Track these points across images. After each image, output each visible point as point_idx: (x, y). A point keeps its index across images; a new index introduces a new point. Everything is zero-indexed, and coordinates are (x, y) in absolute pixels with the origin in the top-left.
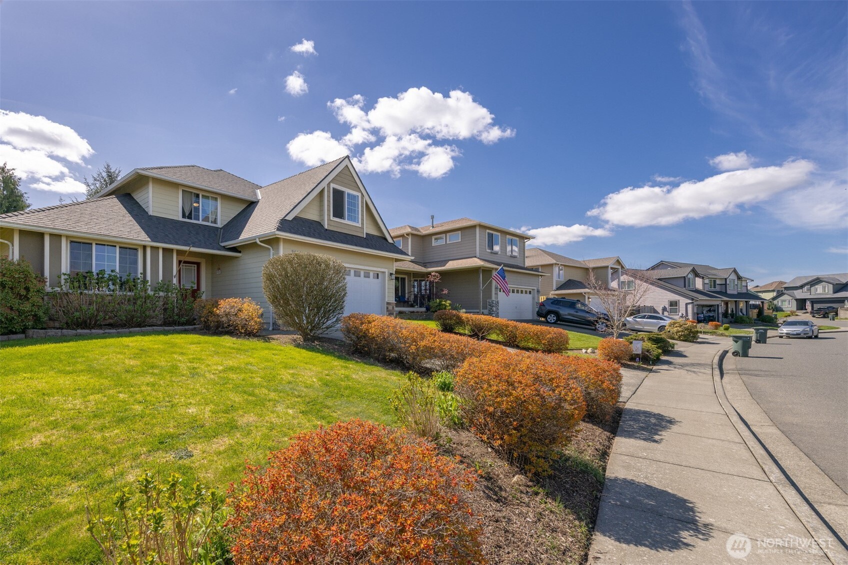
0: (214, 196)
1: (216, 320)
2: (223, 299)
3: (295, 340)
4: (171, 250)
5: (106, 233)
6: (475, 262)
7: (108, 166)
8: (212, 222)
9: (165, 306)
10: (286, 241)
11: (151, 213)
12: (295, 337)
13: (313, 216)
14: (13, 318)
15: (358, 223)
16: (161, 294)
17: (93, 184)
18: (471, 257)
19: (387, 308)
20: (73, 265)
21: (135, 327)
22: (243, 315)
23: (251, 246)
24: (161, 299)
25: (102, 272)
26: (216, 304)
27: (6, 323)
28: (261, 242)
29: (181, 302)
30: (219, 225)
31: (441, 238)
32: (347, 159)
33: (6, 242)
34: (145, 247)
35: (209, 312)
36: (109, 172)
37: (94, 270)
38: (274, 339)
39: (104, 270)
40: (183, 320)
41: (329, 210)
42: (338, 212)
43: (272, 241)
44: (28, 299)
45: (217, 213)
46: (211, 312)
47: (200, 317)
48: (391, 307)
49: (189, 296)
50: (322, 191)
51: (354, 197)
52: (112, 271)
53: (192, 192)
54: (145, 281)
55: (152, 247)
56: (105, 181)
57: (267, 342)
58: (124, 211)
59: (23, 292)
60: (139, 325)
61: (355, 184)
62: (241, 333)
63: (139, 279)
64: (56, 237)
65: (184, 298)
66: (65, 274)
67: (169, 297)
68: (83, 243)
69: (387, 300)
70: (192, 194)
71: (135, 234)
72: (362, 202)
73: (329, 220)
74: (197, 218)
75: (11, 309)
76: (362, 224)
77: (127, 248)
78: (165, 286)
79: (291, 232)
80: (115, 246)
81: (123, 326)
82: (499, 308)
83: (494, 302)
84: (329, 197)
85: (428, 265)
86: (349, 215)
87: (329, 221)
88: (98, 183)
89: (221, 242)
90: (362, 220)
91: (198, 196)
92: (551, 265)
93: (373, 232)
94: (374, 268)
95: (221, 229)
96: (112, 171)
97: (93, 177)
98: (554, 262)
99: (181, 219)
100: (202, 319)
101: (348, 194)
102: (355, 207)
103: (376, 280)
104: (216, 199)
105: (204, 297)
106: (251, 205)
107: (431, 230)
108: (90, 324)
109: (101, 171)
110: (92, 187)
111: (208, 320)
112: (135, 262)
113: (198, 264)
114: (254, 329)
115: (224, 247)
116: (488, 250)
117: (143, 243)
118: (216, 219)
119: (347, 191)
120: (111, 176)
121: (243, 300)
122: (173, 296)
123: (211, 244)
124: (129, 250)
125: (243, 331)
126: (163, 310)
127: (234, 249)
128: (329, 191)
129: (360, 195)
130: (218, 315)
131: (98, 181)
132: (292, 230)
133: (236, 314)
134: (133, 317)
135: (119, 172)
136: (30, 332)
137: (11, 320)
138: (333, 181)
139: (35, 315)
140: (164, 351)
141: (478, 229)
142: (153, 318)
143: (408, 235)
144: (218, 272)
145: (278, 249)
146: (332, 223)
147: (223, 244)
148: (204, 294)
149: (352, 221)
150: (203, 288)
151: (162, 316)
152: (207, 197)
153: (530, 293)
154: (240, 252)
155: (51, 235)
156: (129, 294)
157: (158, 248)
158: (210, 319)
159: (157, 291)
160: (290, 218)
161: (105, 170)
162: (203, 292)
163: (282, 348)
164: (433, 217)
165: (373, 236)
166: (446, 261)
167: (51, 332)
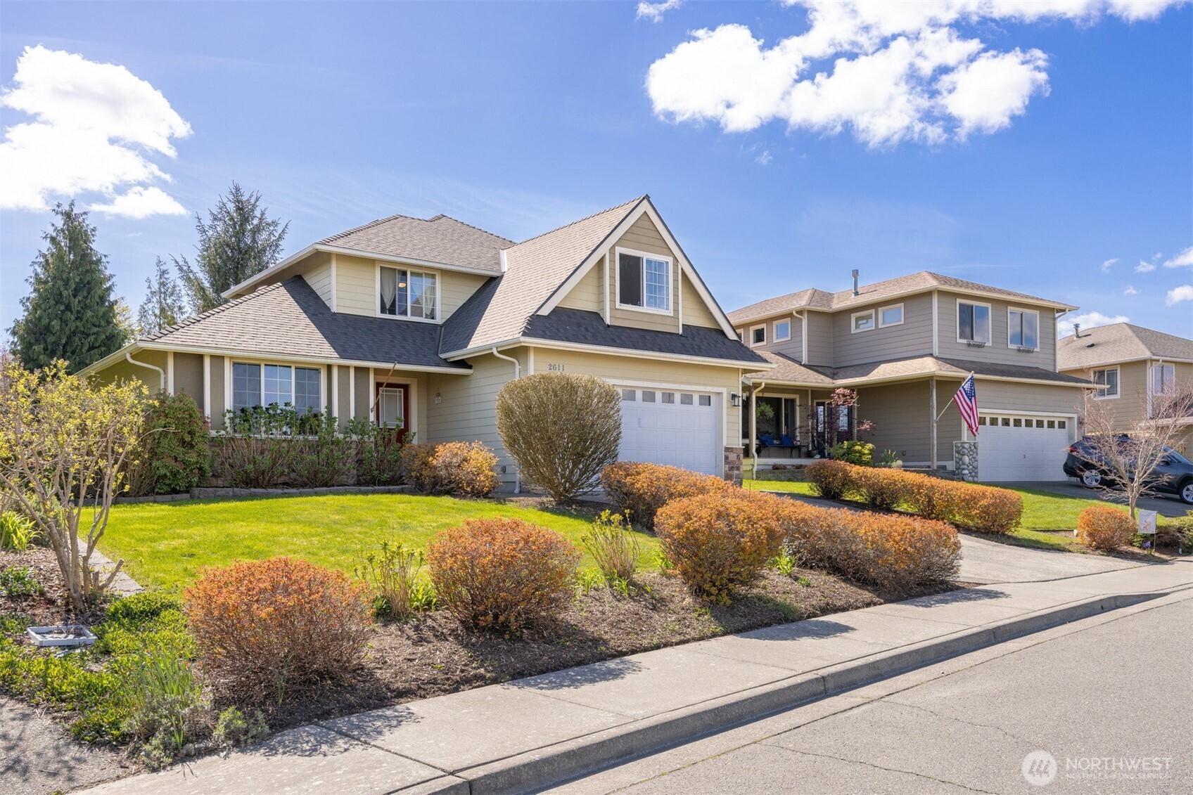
0: (430, 273)
1: (432, 475)
2: (441, 443)
3: (541, 504)
4: (367, 370)
5: (280, 349)
6: (925, 367)
7: (238, 190)
8: (427, 317)
9: (358, 456)
10: (538, 350)
11: (334, 309)
12: (545, 499)
13: (585, 303)
14: (178, 471)
15: (667, 309)
16: (354, 437)
17: (210, 227)
18: (922, 356)
19: (727, 458)
20: (237, 396)
21: (320, 486)
22: (470, 467)
23: (486, 358)
24: (354, 446)
25: (273, 406)
26: (432, 452)
27: (169, 479)
28: (499, 352)
29: (382, 449)
30: (439, 320)
31: (868, 317)
32: (645, 201)
33: (157, 368)
34: (329, 367)
35: (423, 463)
36: (238, 202)
37: (263, 404)
38: (511, 501)
39: (276, 404)
40: (386, 476)
41: (613, 293)
42: (631, 293)
43: (518, 352)
44: (192, 446)
45: (434, 299)
46: (426, 464)
47: (411, 471)
48: (735, 455)
49: (394, 440)
50: (601, 262)
51: (660, 265)
52: (286, 405)
53: (395, 269)
54: (331, 419)
55: (340, 367)
56: (232, 219)
57: (501, 503)
58: (297, 309)
59: (188, 439)
60: (325, 485)
61: (661, 243)
62: (467, 493)
63: (322, 415)
64: (218, 359)
65: (387, 443)
66: (229, 411)
67: (365, 442)
68: (249, 364)
69: (725, 444)
70: (395, 273)
71: (318, 348)
72: (675, 273)
73: (613, 309)
74: (405, 313)
75: (176, 459)
76: (676, 310)
77: (304, 369)
78: (359, 427)
79: (544, 336)
80: (290, 367)
81: (304, 485)
82: (979, 457)
83: (967, 446)
84: (612, 270)
85: (842, 372)
86: (649, 298)
87: (614, 311)
88: (220, 223)
89: (443, 352)
90: (676, 303)
91: (404, 273)
92: (1142, 363)
93: (698, 321)
94: (698, 388)
95: (441, 326)
96: (244, 199)
97: (212, 213)
98: (1147, 354)
99: (379, 315)
100: (413, 474)
101: (649, 262)
102: (661, 281)
103: (706, 408)
104: (433, 276)
105: (415, 442)
106: (491, 283)
107: (853, 301)
108: (263, 483)
109: (225, 200)
110: (210, 233)
111: (421, 475)
112: (317, 391)
113: (406, 388)
114: (484, 487)
115: (445, 359)
116: (959, 340)
117: (329, 361)
118: (433, 310)
119: (646, 256)
120: (242, 209)
121: (470, 444)
122: (370, 440)
123: (425, 356)
124: (307, 373)
125: (469, 489)
126: (357, 462)
127: (462, 364)
128: (612, 261)
129: (670, 260)
130: (435, 468)
131: (220, 219)
132: (548, 333)
133: (459, 466)
134: (316, 473)
135: (257, 200)
136: (196, 491)
137: (175, 475)
138: (620, 242)
139: (200, 469)
140: (368, 509)
141: (935, 299)
142: (343, 474)
143: (800, 312)
144: (437, 401)
145: (525, 363)
146: (619, 314)
147: (443, 356)
148: (416, 437)
149: (655, 306)
150: (414, 427)
151: (355, 472)
152: (420, 275)
153: (1062, 425)
154: (470, 367)
155: (213, 357)
156: (310, 438)
157: (348, 367)
158: (424, 473)
159: (347, 433)
160: (545, 311)
161: (231, 197)
162: (415, 434)
163: (518, 510)
164: (856, 273)
165: (698, 329)
166: (875, 364)
167: (221, 492)
